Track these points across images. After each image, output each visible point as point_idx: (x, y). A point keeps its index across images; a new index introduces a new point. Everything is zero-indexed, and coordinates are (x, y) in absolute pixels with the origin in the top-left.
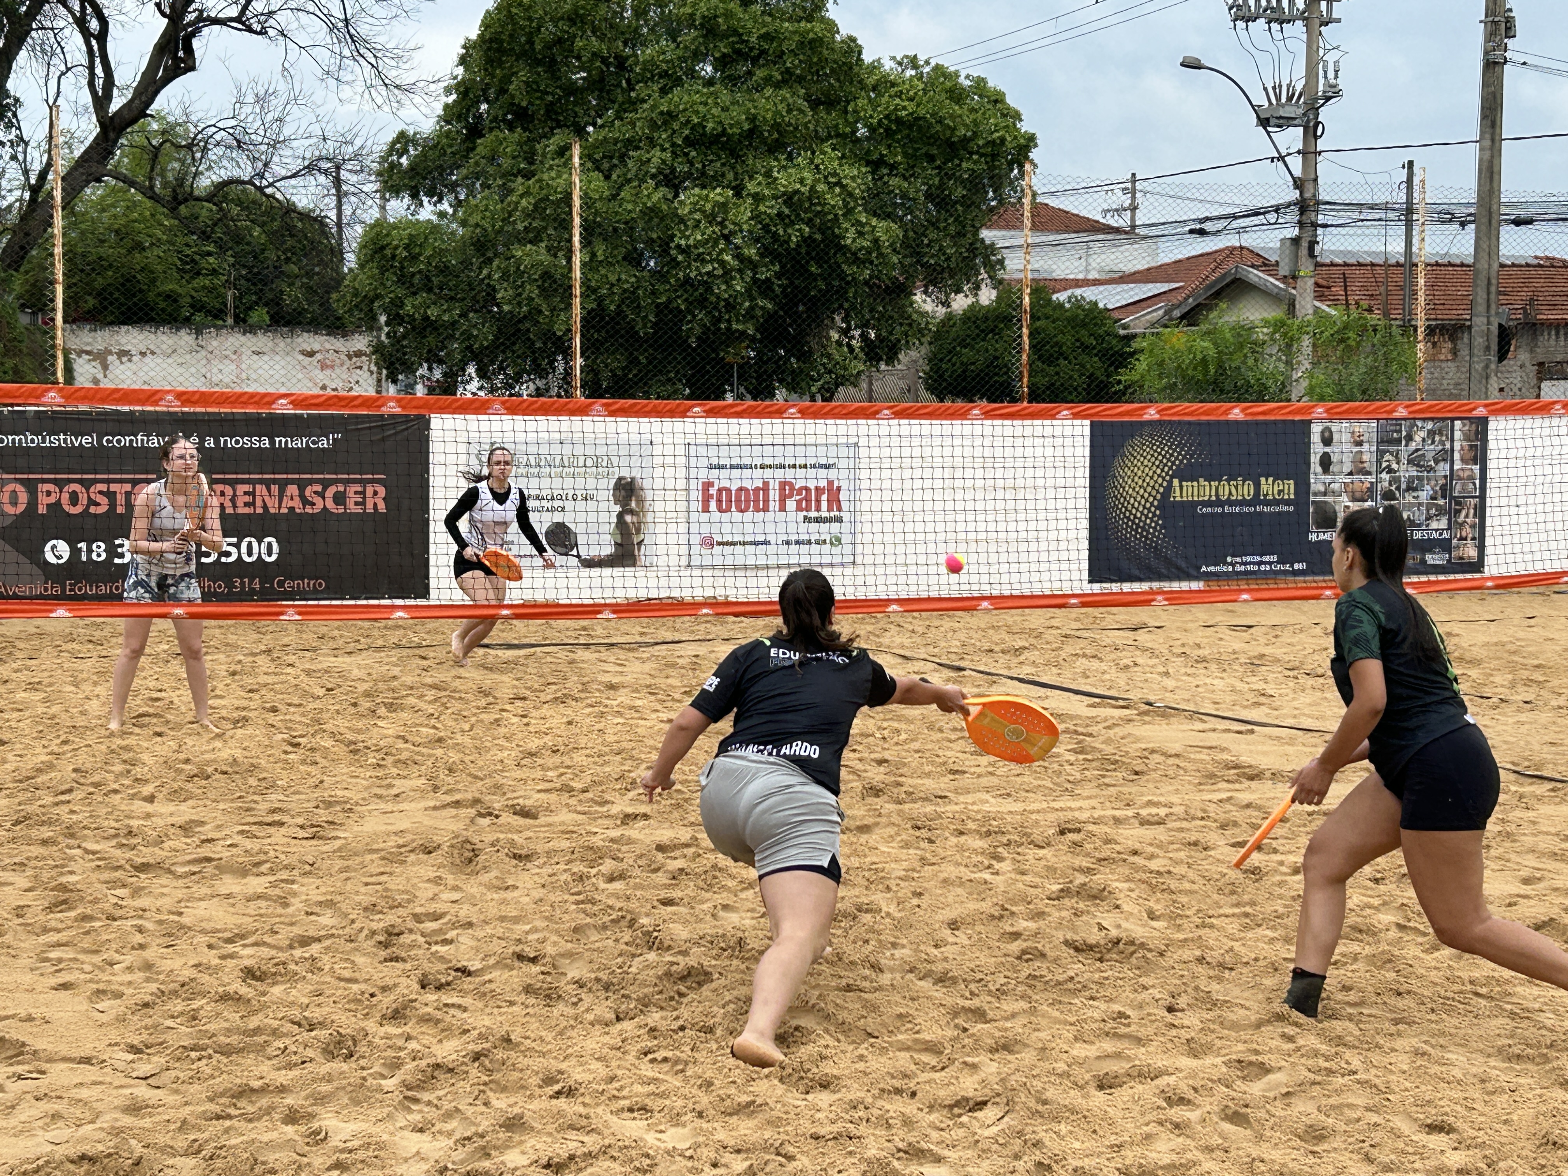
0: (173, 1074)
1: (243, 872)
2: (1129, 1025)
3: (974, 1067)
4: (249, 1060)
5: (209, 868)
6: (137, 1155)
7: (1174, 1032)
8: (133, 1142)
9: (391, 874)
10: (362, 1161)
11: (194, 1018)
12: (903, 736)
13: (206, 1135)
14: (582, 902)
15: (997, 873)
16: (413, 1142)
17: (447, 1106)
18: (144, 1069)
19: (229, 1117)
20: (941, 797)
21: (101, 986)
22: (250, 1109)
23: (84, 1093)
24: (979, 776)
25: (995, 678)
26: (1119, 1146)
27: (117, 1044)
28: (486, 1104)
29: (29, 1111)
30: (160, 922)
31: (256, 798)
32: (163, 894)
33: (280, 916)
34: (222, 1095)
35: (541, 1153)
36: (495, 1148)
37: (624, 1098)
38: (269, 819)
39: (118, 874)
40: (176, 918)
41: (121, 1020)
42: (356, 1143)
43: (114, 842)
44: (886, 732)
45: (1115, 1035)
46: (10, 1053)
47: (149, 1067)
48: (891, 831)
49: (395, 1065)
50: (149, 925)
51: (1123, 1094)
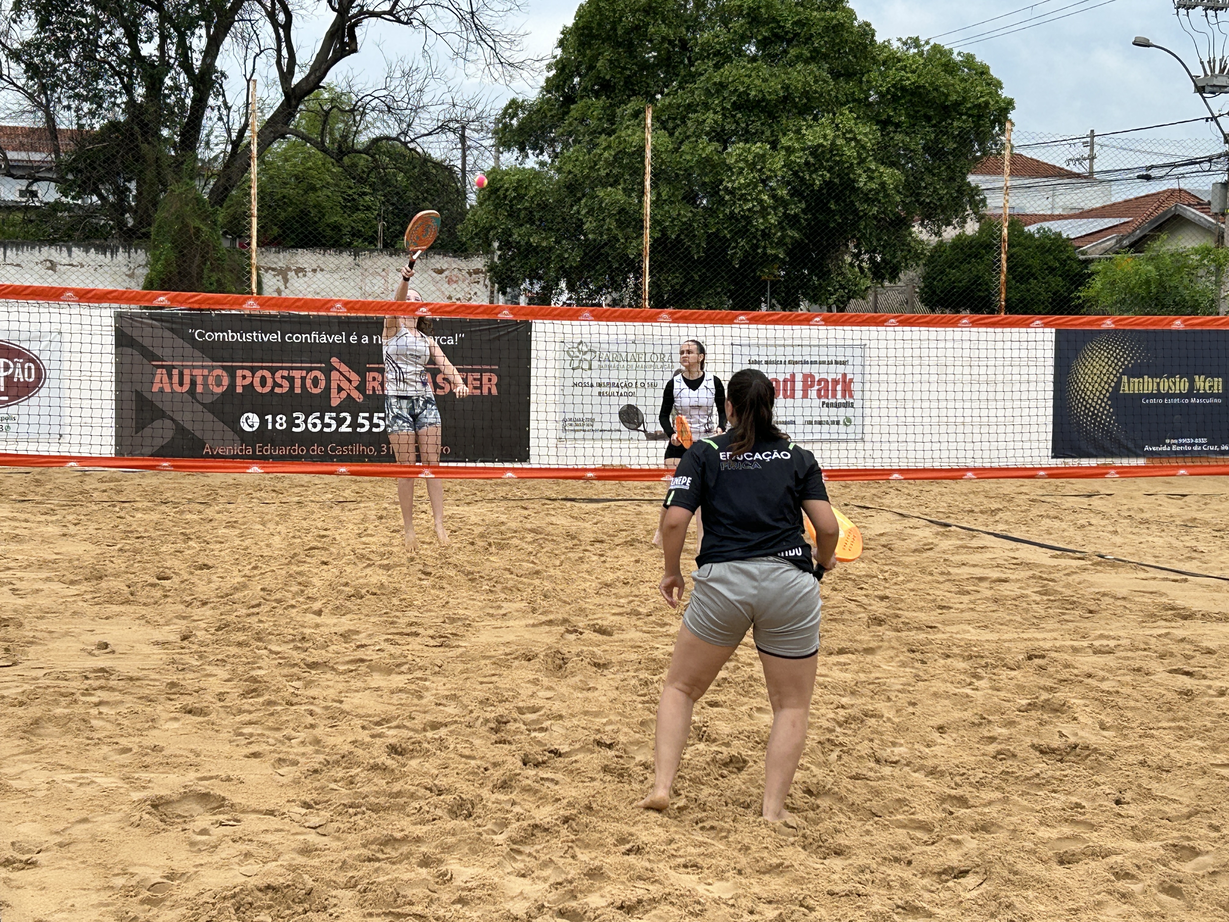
0: (335, 825)
1: (388, 671)
2: (1084, 814)
3: (958, 842)
4: (393, 816)
5: (363, 668)
6: (309, 886)
7: (1121, 820)
8: (306, 877)
9: (500, 675)
10: (479, 898)
11: (352, 783)
12: (901, 578)
13: (361, 873)
14: (647, 702)
15: (977, 689)
16: (517, 885)
17: (544, 857)
18: (314, 820)
19: (378, 860)
20: (931, 627)
21: (281, 756)
22: (394, 854)
23: (269, 838)
24: (962, 611)
25: (975, 533)
26: (1076, 910)
27: (294, 801)
28: (574, 857)
29: (228, 850)
30: (326, 708)
31: (397, 614)
32: (328, 687)
33: (417, 705)
34: (372, 843)
35: (616, 897)
36: (581, 892)
37: (681, 856)
38: (408, 630)
39: (295, 670)
40: (338, 705)
41: (296, 782)
42: (474, 884)
43: (291, 645)
44: (886, 575)
45: (1073, 821)
46: (215, 805)
47: (318, 819)
48: (892, 653)
49: (504, 824)
50: (317, 710)
51: (1080, 869)
